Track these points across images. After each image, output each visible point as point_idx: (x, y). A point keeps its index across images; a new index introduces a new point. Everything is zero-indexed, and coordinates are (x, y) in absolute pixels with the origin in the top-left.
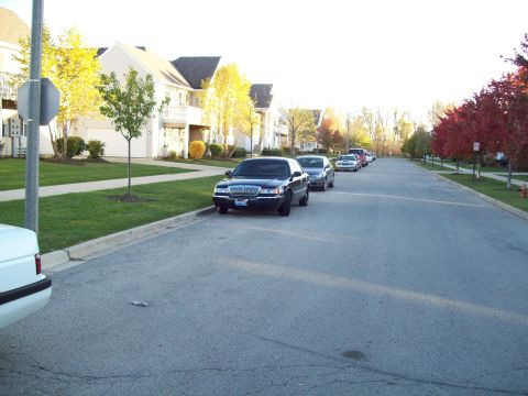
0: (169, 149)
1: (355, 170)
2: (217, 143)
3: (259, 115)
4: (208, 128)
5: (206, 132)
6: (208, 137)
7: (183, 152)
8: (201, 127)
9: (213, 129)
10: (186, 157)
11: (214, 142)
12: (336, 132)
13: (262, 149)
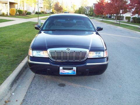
0: (2, 12)
2: (20, 9)
4: (17, 4)
5: (16, 5)
6: (17, 7)
7: (7, 13)
9: (19, 4)
10: (9, 15)
11: (19, 9)
12: (61, 6)
13: (35, 12)
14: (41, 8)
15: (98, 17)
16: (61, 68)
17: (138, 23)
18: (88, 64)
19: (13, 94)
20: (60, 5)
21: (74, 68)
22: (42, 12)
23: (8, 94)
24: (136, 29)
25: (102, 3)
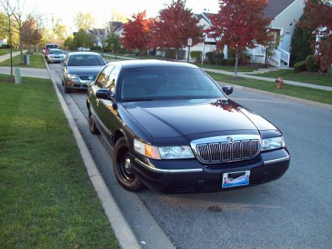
15: (124, 53)
16: (225, 175)
17: (219, 64)
18: (266, 162)
19: (143, 243)
21: (246, 172)
24: (230, 79)
25: (139, 24)
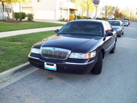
0: (63, 17)
1: (127, 26)
3: (96, 7)
4: (77, 10)
5: (76, 12)
6: (77, 13)
8: (74, 10)
9: (79, 11)
10: (68, 20)
11: (79, 15)
12: (121, 13)
13: (96, 18)
14: (103, 14)
18: (66, 63)
19: (13, 78)
20: (120, 11)
21: (54, 64)
22: (103, 18)
23: (9, 77)
